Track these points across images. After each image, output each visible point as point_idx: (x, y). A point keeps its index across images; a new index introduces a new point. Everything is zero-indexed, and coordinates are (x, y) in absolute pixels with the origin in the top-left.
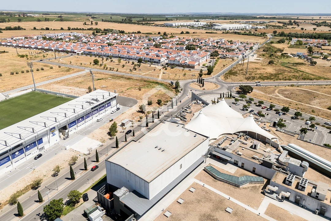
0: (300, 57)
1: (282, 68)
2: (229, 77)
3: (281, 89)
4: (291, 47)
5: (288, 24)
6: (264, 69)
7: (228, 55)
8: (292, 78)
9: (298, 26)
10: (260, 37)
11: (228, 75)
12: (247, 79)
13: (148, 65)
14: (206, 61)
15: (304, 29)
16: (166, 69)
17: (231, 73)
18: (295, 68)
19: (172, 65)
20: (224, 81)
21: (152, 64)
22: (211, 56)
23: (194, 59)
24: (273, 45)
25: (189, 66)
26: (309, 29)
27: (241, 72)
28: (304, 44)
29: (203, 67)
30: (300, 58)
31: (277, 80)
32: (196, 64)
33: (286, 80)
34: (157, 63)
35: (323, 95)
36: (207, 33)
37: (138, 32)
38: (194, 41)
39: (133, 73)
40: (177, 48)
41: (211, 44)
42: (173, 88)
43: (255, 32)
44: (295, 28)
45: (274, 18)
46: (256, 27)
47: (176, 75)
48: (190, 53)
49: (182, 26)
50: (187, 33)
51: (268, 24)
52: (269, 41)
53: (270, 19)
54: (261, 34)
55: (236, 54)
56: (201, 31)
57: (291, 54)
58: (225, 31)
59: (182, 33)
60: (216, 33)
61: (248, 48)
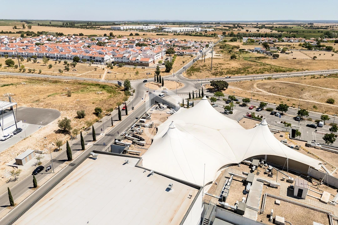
0: (258, 52)
1: (246, 62)
2: (192, 74)
3: (259, 84)
4: (244, 44)
5: (234, 28)
6: (228, 64)
7: (184, 52)
8: (264, 71)
9: (243, 29)
10: (212, 38)
11: (190, 72)
12: (214, 75)
13: (87, 65)
14: (162, 58)
15: (249, 31)
16: (112, 68)
17: (192, 70)
18: (259, 61)
19: (120, 64)
20: (187, 79)
21: (93, 64)
22: (166, 53)
23: (147, 55)
24: (226, 43)
25: (141, 63)
26: (254, 31)
27: (204, 68)
28: (256, 41)
29: (159, 64)
30: (259, 53)
31: (249, 74)
32: (150, 61)
33: (258, 73)
34: (100, 61)
35: (310, 87)
36: (157, 35)
37: (80, 34)
38: (145, 41)
39: (64, 75)
40: (126, 47)
41: (164, 42)
42: (121, 90)
43: (206, 34)
44: (240, 30)
45: (219, 23)
46: (205, 29)
47: (125, 74)
48: (141, 50)
49: (130, 29)
50: (137, 35)
51: (215, 27)
52: (221, 41)
53: (216, 24)
54: (212, 35)
55: (194, 51)
56: (151, 33)
57: (249, 50)
58: (176, 34)
59: (131, 35)
60: (167, 35)
61: (204, 46)
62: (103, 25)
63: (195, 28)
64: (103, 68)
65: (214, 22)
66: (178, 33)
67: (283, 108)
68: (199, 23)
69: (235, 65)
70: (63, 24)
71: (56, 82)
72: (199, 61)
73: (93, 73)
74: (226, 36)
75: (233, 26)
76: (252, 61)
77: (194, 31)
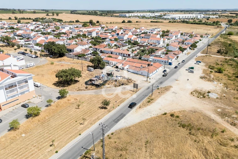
10: (213, 27)
36: (151, 22)
45: (225, 11)
46: (208, 16)
50: (130, 22)
51: (221, 14)
52: (224, 32)
54: (214, 22)
59: (124, 22)
63: (197, 15)
66: (176, 20)
74: (231, 25)
77: (195, 18)
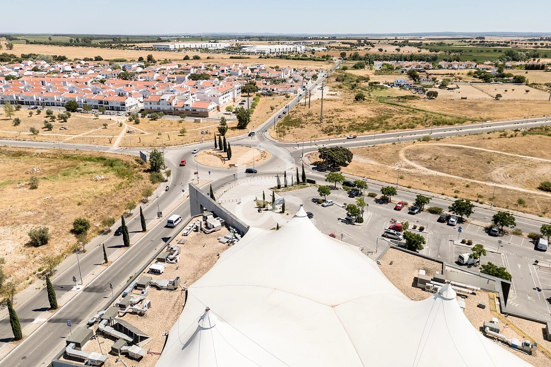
0: (401, 87)
1: (381, 106)
2: (287, 132)
3: (409, 150)
4: (378, 73)
6: (351, 110)
7: (275, 89)
8: (415, 124)
9: (373, 46)
10: (323, 62)
11: (284, 127)
12: (326, 132)
13: (90, 116)
14: (234, 101)
15: (384, 50)
16: (137, 122)
17: (288, 123)
18: (405, 104)
19: (153, 113)
20: (277, 141)
21: (103, 114)
22: (243, 91)
23: (205, 96)
24: (347, 71)
25: (194, 112)
26: (391, 50)
27: (309, 118)
28: (397, 68)
29: (228, 112)
30: (403, 88)
31: (389, 129)
32: (210, 107)
33: (405, 128)
34: (118, 109)
35: (500, 155)
36: (231, 58)
37: (96, 58)
38: (207, 69)
39: (41, 138)
40: (172, 80)
41: (240, 71)
42: (145, 171)
43: (313, 56)
44: (370, 49)
45: (334, 38)
46: (312, 48)
47: (159, 134)
48: (196, 86)
49: (186, 49)
50: (196, 58)
51: (329, 45)
52: (338, 67)
53: (329, 39)
54: (323, 57)
55: (291, 86)
56: (221, 55)
57: (386, 84)
58: (263, 56)
59: (186, 58)
60: (248, 58)
61: (309, 78)
62: (141, 42)
63: (295, 46)
64: (120, 122)
65: (327, 36)
66: (266, 55)
67: (463, 209)
68: (302, 38)
69: (362, 111)
70: (71, 41)
71: (19, 154)
72: (299, 106)
73: (99, 133)
74: (346, 59)
75: (358, 43)
76: (392, 104)
77: (293, 52)
